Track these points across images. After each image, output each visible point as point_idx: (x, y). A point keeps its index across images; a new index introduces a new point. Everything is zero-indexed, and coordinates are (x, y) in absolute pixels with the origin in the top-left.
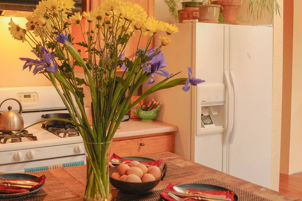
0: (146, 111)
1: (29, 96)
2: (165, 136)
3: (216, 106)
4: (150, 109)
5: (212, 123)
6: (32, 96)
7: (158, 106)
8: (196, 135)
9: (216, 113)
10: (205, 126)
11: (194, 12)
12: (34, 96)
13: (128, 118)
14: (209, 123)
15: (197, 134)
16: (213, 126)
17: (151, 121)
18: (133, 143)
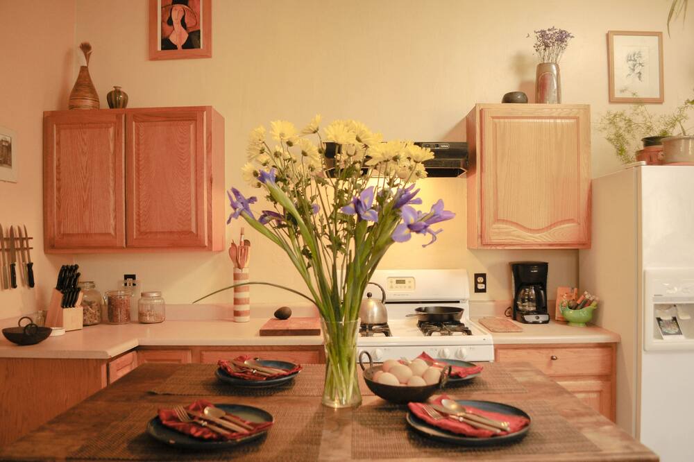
0: (575, 309)
1: (403, 282)
2: (598, 349)
3: (687, 304)
4: (579, 307)
5: (680, 333)
6: (407, 281)
7: (594, 304)
8: (645, 350)
9: (688, 317)
10: (664, 337)
11: (659, 151)
12: (410, 282)
13: (548, 319)
14: (673, 332)
15: (647, 348)
16: (681, 337)
17: (581, 325)
18: (538, 354)
